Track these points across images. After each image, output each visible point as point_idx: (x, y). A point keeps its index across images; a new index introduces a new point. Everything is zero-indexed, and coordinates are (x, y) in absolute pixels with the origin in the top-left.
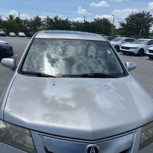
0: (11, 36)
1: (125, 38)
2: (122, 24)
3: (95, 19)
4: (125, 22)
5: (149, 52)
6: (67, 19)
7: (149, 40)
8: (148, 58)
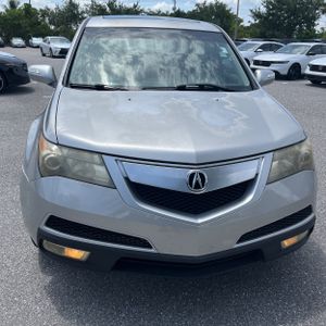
0: (16, 47)
1: (262, 43)
2: (257, 15)
3: (197, 5)
4: (263, 10)
5: (311, 70)
6: (135, 6)
7: (313, 44)
8: (309, 82)
